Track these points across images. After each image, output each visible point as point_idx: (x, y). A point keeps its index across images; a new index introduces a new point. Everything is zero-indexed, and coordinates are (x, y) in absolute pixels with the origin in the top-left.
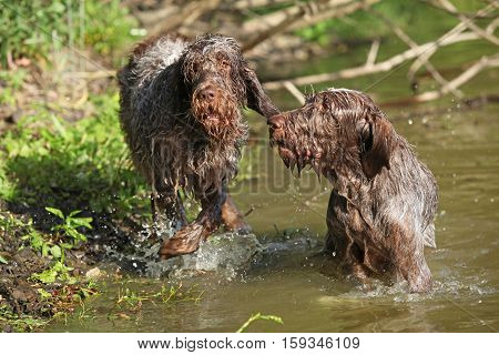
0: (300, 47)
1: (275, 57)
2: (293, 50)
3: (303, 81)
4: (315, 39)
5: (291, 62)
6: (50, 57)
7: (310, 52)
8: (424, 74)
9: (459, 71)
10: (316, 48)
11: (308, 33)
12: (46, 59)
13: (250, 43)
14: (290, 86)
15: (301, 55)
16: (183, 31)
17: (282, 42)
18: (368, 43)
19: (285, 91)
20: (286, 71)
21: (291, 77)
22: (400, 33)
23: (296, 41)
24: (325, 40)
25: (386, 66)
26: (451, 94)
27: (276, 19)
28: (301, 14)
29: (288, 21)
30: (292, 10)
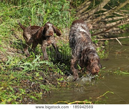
2: (117, 31)
3: (119, 38)
4: (122, 29)
5: (117, 33)
6: (62, 30)
7: (121, 31)
11: (121, 27)
12: (61, 30)
13: (108, 28)
14: (116, 39)
15: (119, 32)
17: (115, 29)
21: (117, 37)
23: (118, 29)
24: (125, 29)
27: (114, 24)
28: (120, 23)
29: (117, 24)
30: (118, 22)
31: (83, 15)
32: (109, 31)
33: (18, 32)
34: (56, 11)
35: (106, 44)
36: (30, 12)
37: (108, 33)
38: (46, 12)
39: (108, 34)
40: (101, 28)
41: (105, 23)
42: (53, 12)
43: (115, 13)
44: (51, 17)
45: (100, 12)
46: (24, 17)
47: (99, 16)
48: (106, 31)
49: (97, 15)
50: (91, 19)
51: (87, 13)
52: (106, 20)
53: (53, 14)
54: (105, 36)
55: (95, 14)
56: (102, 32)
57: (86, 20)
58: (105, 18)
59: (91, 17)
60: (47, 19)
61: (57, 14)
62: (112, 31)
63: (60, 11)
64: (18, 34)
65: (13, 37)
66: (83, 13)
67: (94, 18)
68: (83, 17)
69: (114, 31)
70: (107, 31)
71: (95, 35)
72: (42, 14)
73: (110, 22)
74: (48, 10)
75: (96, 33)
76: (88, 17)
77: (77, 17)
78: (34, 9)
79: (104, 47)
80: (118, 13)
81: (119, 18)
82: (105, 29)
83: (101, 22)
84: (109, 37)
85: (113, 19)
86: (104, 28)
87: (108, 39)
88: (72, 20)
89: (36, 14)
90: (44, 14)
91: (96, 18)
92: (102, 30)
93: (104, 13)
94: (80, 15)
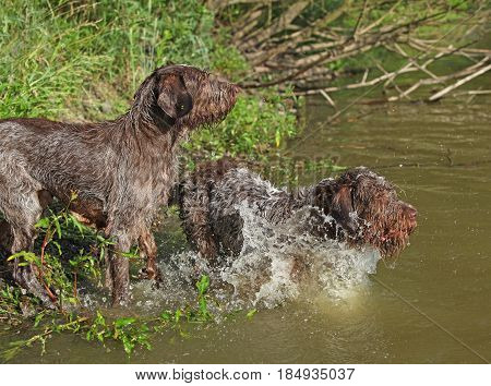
0: (328, 73)
1: (316, 78)
2: (324, 74)
3: (327, 90)
4: (335, 69)
5: (324, 80)
7: (333, 75)
8: (391, 87)
9: (409, 86)
10: (336, 73)
11: (332, 66)
13: (302, 69)
14: (322, 92)
15: (329, 77)
16: (268, 63)
17: (318, 70)
18: (362, 72)
19: (320, 94)
20: (322, 84)
21: (323, 88)
22: (379, 66)
23: (326, 70)
24: (341, 70)
25: (372, 83)
26: (404, 97)
27: (315, 58)
28: (328, 56)
29: (322, 59)
30: (324, 54)
31: (246, 41)
32: (305, 74)
33: (101, 83)
34: (186, 32)
35: (300, 104)
36: (125, 37)
37: (304, 79)
38: (162, 36)
39: (303, 82)
40: (288, 69)
41: (297, 56)
42: (177, 36)
43: (317, 33)
44: (174, 47)
45: (283, 33)
46: (112, 49)
47: (282, 41)
48: (297, 74)
49: (276, 39)
50: (264, 49)
51: (254, 38)
52: (298, 50)
53: (178, 41)
54: (296, 87)
55: (272, 37)
56: (290, 78)
57: (252, 52)
58: (297, 47)
59: (264, 45)
60: (166, 52)
61: (186, 41)
62: (314, 75)
63: (194, 32)
64: (100, 89)
65: (89, 94)
66: (246, 35)
67: (271, 48)
68: (246, 45)
69: (318, 75)
70: (301, 76)
71: (273, 85)
72: (153, 41)
73: (307, 54)
74: (166, 32)
75: (276, 80)
76: (257, 46)
77: (232, 46)
78: (134, 31)
79: (294, 111)
80: (323, 35)
81: (325, 45)
82: (296, 71)
83: (287, 56)
84: (306, 89)
85: (312, 48)
86: (293, 68)
87: (304, 93)
88: (221, 51)
89: (140, 40)
90: (157, 41)
91: (276, 47)
92: (290, 73)
93: (294, 35)
94: (238, 43)
